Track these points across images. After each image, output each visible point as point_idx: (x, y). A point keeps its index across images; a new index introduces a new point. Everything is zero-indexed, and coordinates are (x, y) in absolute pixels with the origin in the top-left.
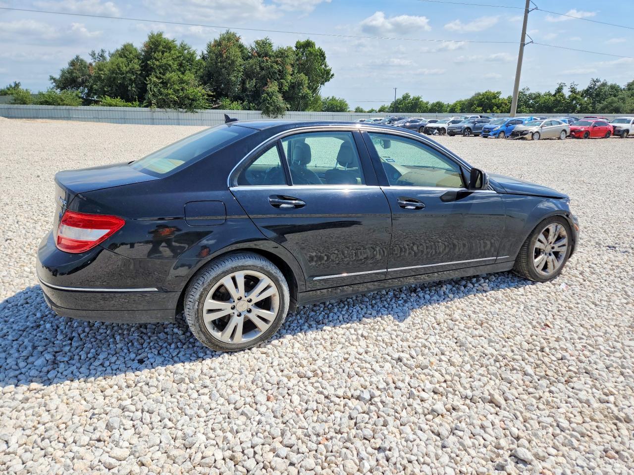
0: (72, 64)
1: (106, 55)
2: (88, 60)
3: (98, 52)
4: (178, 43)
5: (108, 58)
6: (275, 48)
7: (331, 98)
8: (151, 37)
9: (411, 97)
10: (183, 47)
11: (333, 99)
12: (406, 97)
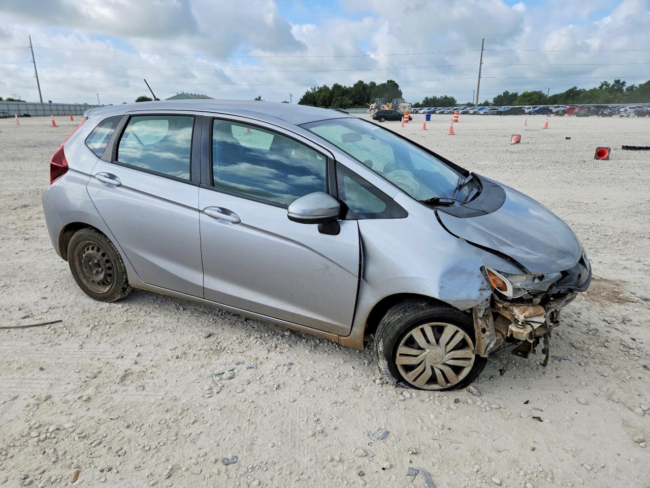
0: (306, 93)
1: (316, 88)
2: (311, 91)
3: (313, 88)
4: (343, 86)
5: (317, 90)
6: (377, 85)
7: (444, 96)
8: (335, 85)
9: (510, 93)
10: (345, 87)
11: (446, 97)
12: (506, 93)
